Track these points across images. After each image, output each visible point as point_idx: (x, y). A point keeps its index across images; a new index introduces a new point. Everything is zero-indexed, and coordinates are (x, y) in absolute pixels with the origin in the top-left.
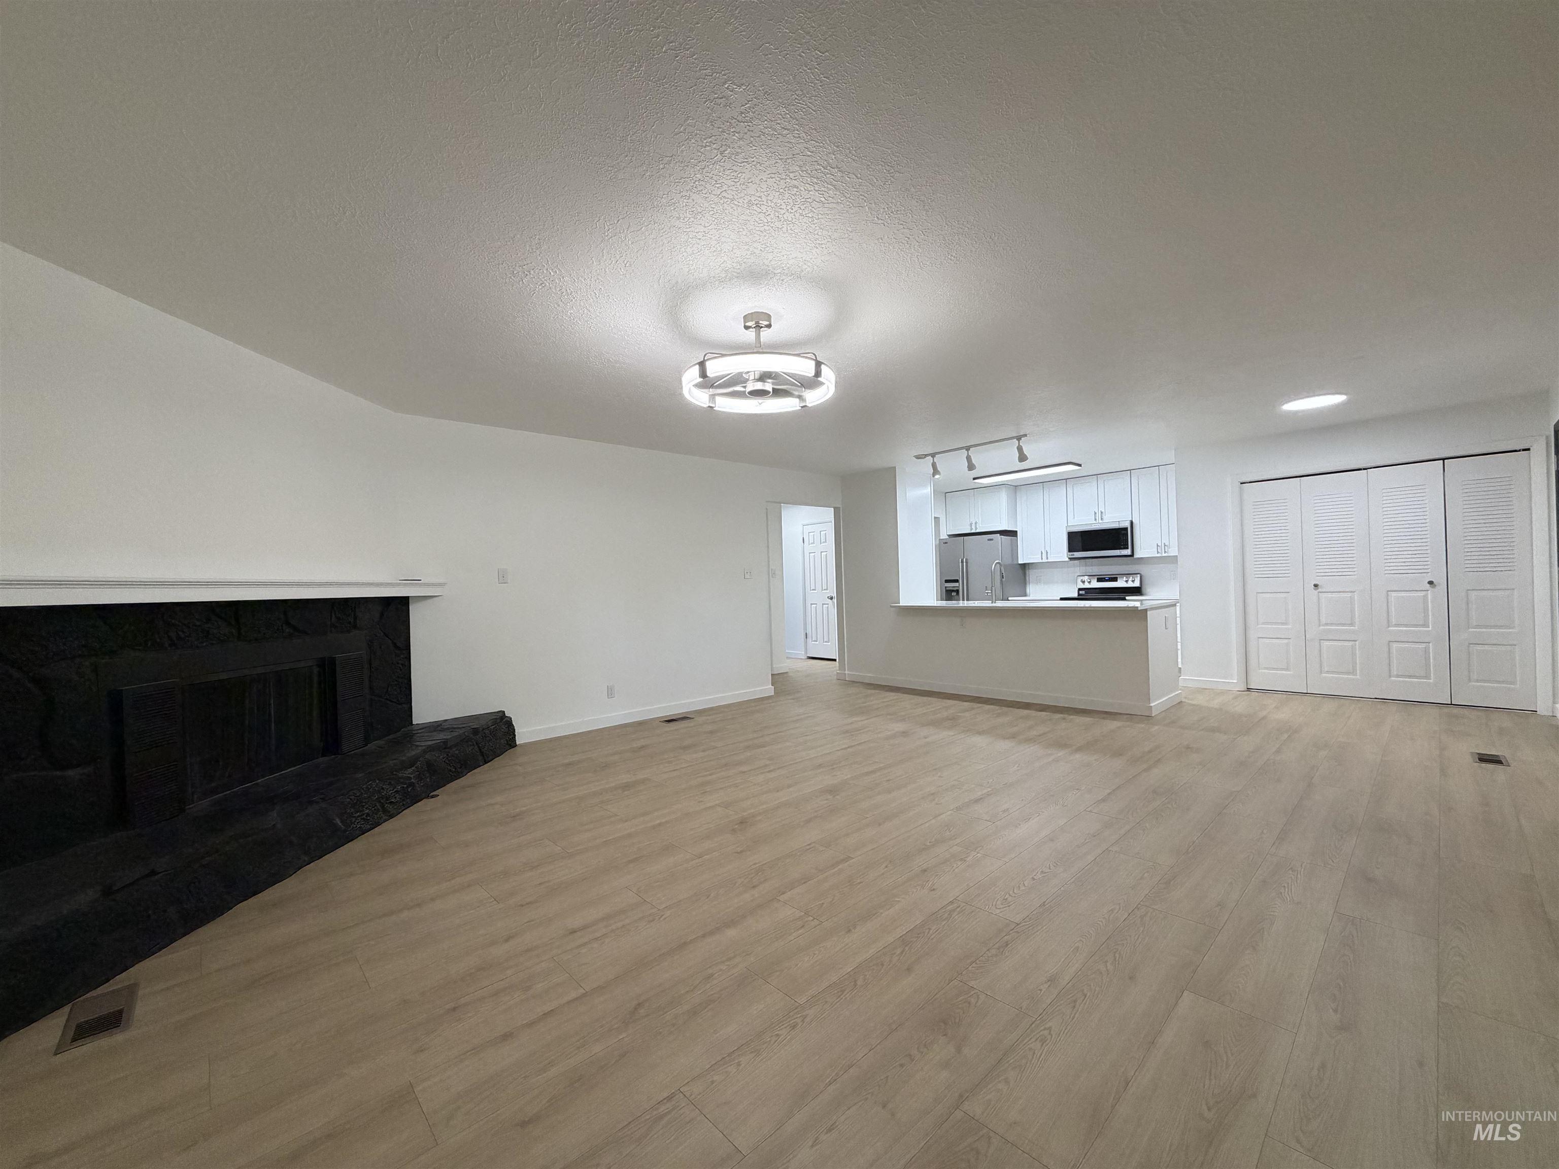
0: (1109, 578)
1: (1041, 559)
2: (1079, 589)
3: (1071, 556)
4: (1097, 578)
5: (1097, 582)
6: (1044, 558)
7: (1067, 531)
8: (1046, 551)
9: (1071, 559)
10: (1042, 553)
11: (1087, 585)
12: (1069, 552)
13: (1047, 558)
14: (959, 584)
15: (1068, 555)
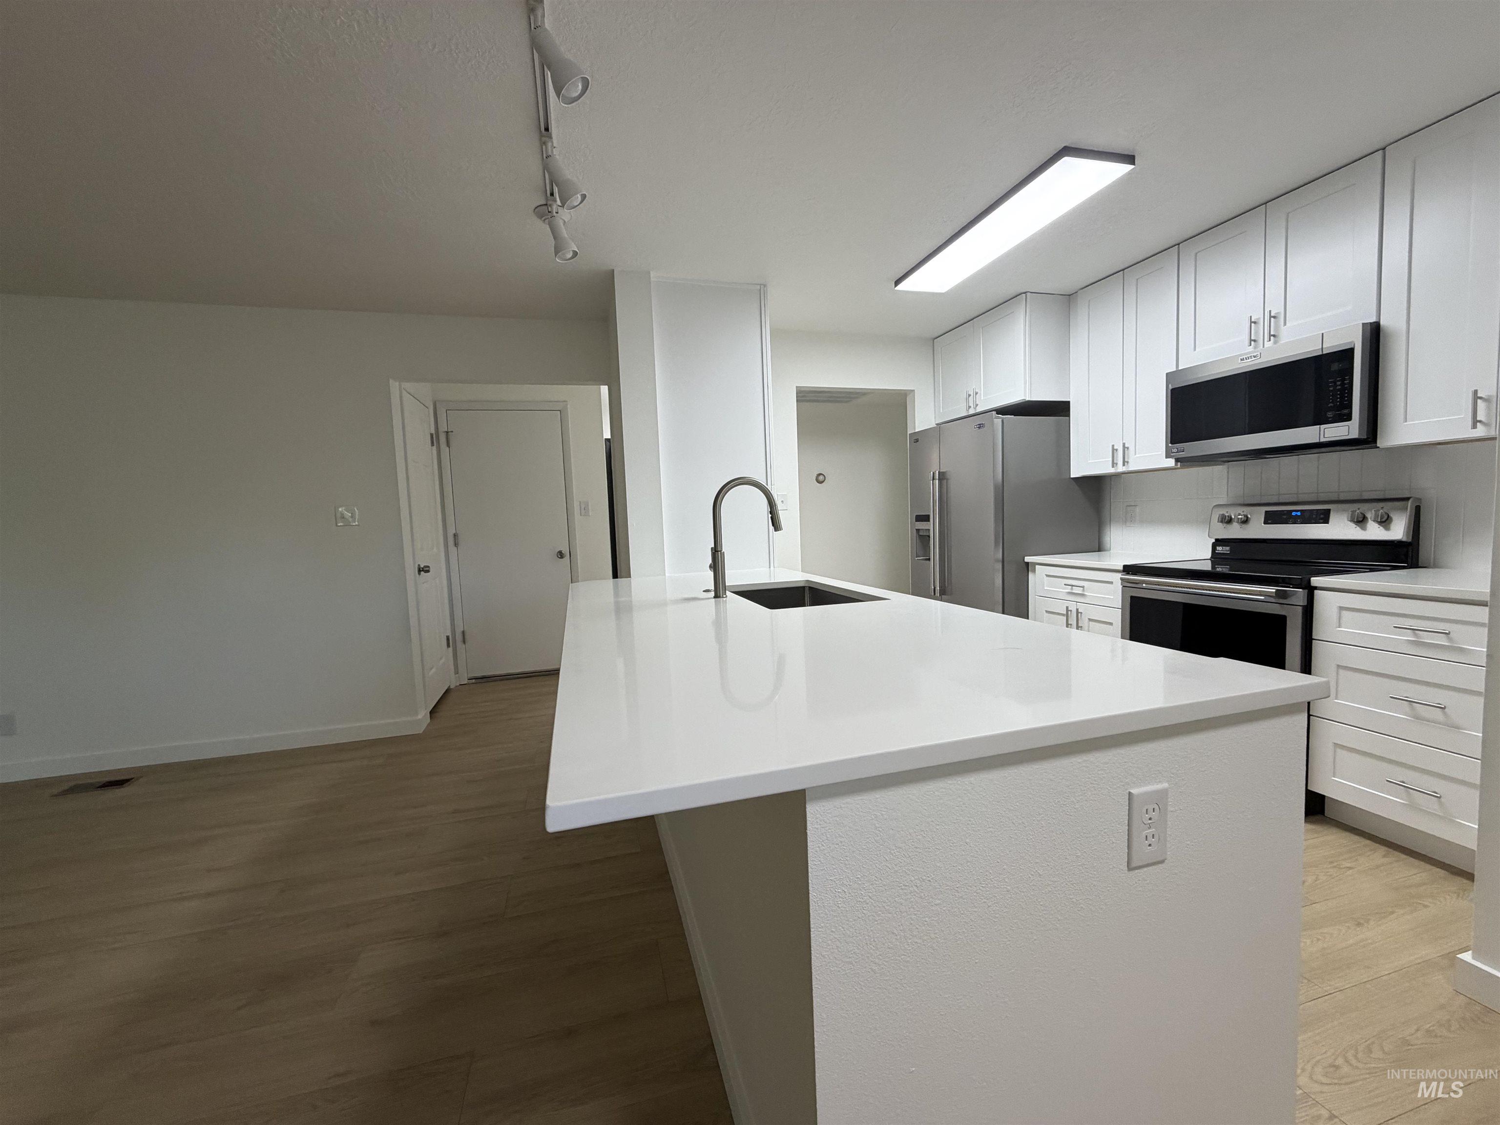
0: (1302, 511)
1: (1113, 467)
2: (1217, 540)
3: (1177, 454)
4: (1266, 512)
5: (1265, 523)
6: (1120, 462)
7: (1170, 387)
8: (1124, 444)
9: (1181, 462)
10: (1114, 450)
11: (1236, 532)
12: (1172, 443)
13: (1125, 463)
14: (930, 525)
15: (1172, 453)
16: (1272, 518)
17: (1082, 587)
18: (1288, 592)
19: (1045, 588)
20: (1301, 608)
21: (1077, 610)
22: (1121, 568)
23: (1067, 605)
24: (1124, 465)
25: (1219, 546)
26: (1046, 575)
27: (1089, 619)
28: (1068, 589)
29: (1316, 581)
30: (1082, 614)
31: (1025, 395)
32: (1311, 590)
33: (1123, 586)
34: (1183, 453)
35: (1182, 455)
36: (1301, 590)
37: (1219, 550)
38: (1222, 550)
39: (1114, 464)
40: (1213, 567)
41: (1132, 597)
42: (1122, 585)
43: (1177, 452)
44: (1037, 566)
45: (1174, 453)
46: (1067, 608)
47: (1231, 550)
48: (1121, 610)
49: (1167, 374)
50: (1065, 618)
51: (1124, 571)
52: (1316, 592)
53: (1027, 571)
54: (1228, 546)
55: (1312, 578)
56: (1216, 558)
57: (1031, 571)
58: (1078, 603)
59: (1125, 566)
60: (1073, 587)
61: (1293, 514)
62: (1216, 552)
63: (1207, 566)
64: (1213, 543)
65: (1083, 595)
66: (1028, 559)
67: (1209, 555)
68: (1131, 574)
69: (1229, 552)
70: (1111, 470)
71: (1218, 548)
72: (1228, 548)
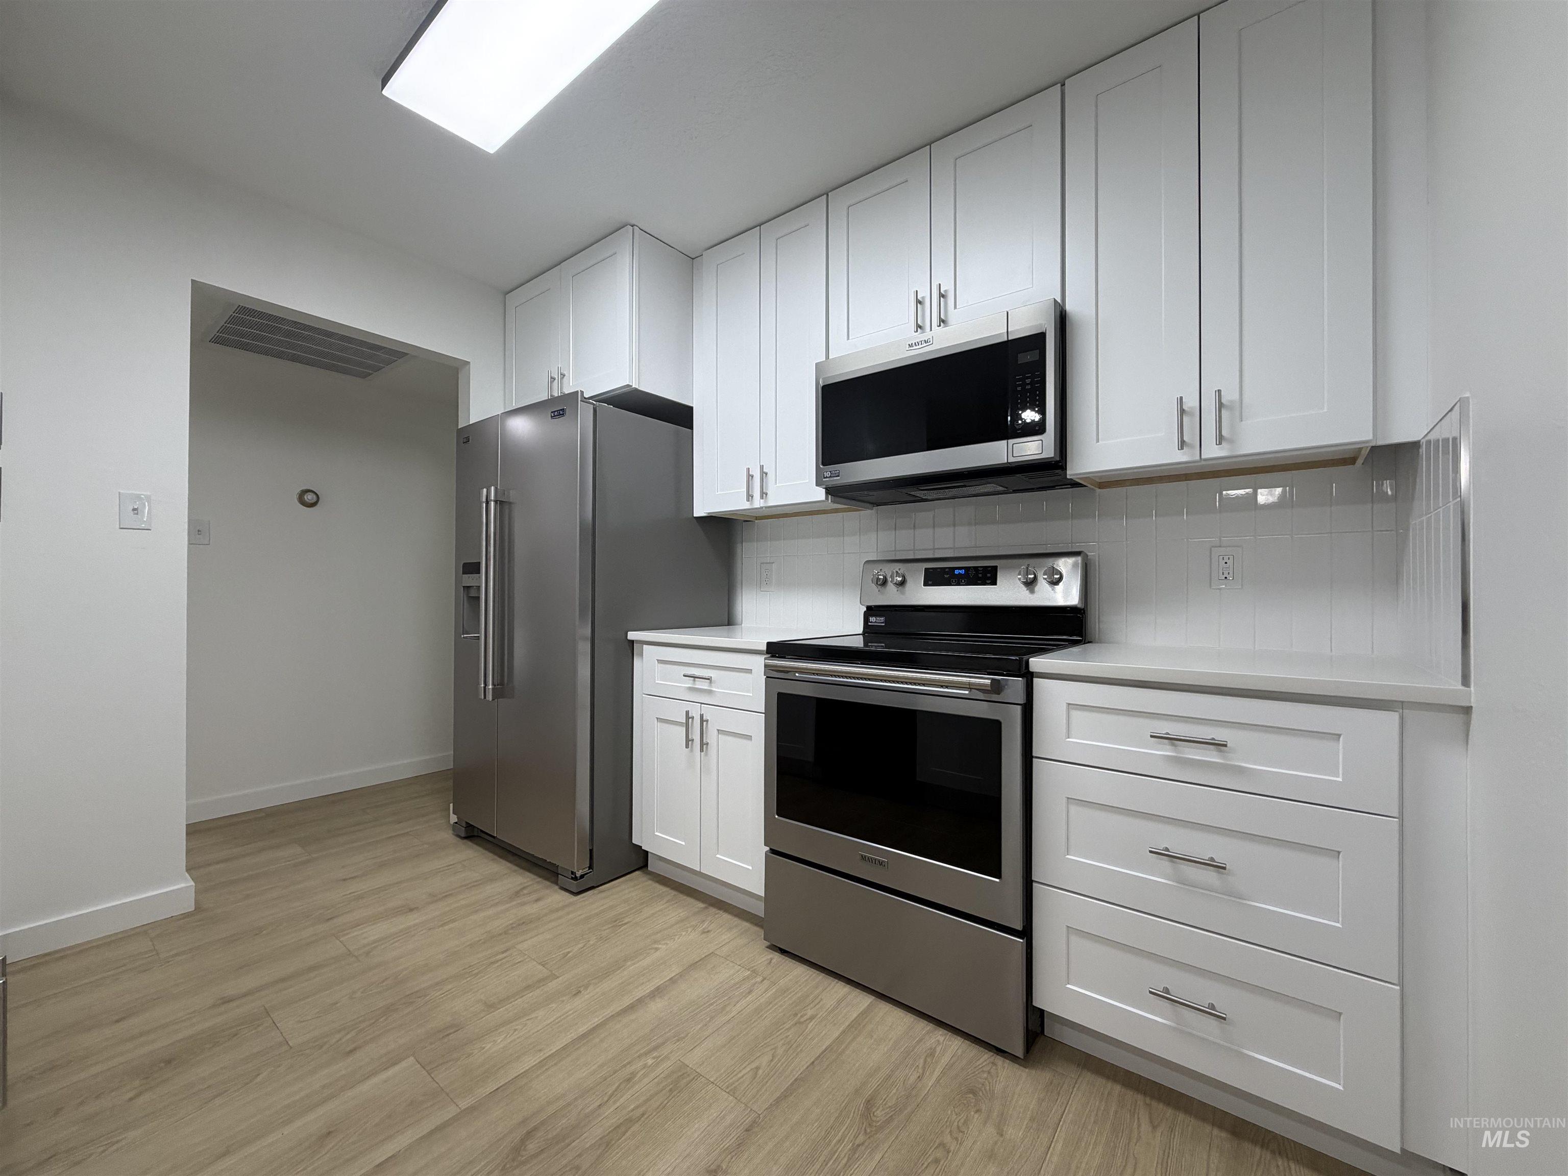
0: (967, 569)
1: (748, 500)
2: (869, 608)
3: (832, 479)
4: (926, 570)
5: (925, 585)
6: (757, 493)
7: (821, 384)
8: (762, 467)
9: (832, 495)
10: (750, 477)
11: (892, 597)
12: (824, 464)
13: (763, 494)
14: (480, 578)
15: (824, 478)
16: (934, 578)
17: (708, 679)
18: (1002, 682)
19: (656, 682)
20: (1019, 707)
21: (702, 716)
22: (764, 648)
23: (687, 710)
24: (762, 497)
25: (872, 616)
26: (658, 660)
27: (718, 730)
28: (689, 683)
29: (1037, 663)
30: (709, 722)
31: (631, 378)
32: (1029, 677)
33: (767, 677)
34: (839, 478)
35: (838, 481)
36: (1021, 679)
37: (872, 622)
38: (875, 622)
39: (750, 497)
40: (866, 643)
41: (779, 694)
42: (765, 675)
43: (830, 477)
44: (645, 646)
45: (827, 477)
46: (687, 713)
47: (886, 622)
48: (764, 715)
49: (817, 364)
50: (684, 729)
51: (768, 652)
52: (1035, 680)
53: (631, 655)
54: (881, 616)
55: (1031, 659)
56: (869, 630)
57: (637, 655)
58: (702, 705)
59: (769, 644)
60: (696, 679)
61: (957, 572)
62: (869, 624)
63: (858, 643)
64: (865, 611)
65: (710, 692)
66: (632, 635)
67: (860, 629)
68: (778, 657)
69: (884, 624)
70: (746, 505)
71: (871, 618)
72: (882, 619)
